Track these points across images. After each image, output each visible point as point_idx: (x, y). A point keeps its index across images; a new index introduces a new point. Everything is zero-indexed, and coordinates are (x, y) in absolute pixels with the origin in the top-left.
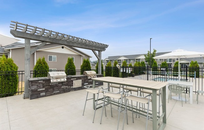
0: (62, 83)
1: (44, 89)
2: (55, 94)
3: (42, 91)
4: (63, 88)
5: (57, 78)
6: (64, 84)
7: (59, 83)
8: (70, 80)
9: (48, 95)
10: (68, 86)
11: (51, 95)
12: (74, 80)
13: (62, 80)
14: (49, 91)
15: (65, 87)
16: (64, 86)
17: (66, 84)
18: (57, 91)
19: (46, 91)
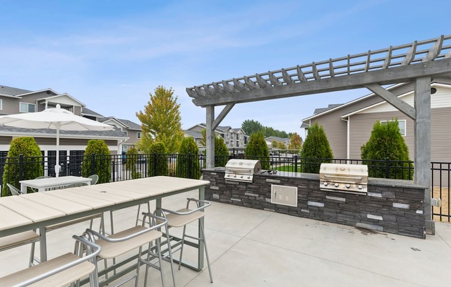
0: (246, 184)
1: (217, 188)
2: (233, 203)
3: (215, 191)
4: (248, 196)
5: (235, 172)
6: (250, 188)
7: (241, 183)
8: (263, 182)
9: (222, 200)
10: (260, 195)
11: (228, 203)
12: (274, 184)
13: (245, 178)
14: (225, 195)
15: (251, 194)
16: (249, 191)
17: (255, 188)
18: (238, 198)
19: (221, 192)
